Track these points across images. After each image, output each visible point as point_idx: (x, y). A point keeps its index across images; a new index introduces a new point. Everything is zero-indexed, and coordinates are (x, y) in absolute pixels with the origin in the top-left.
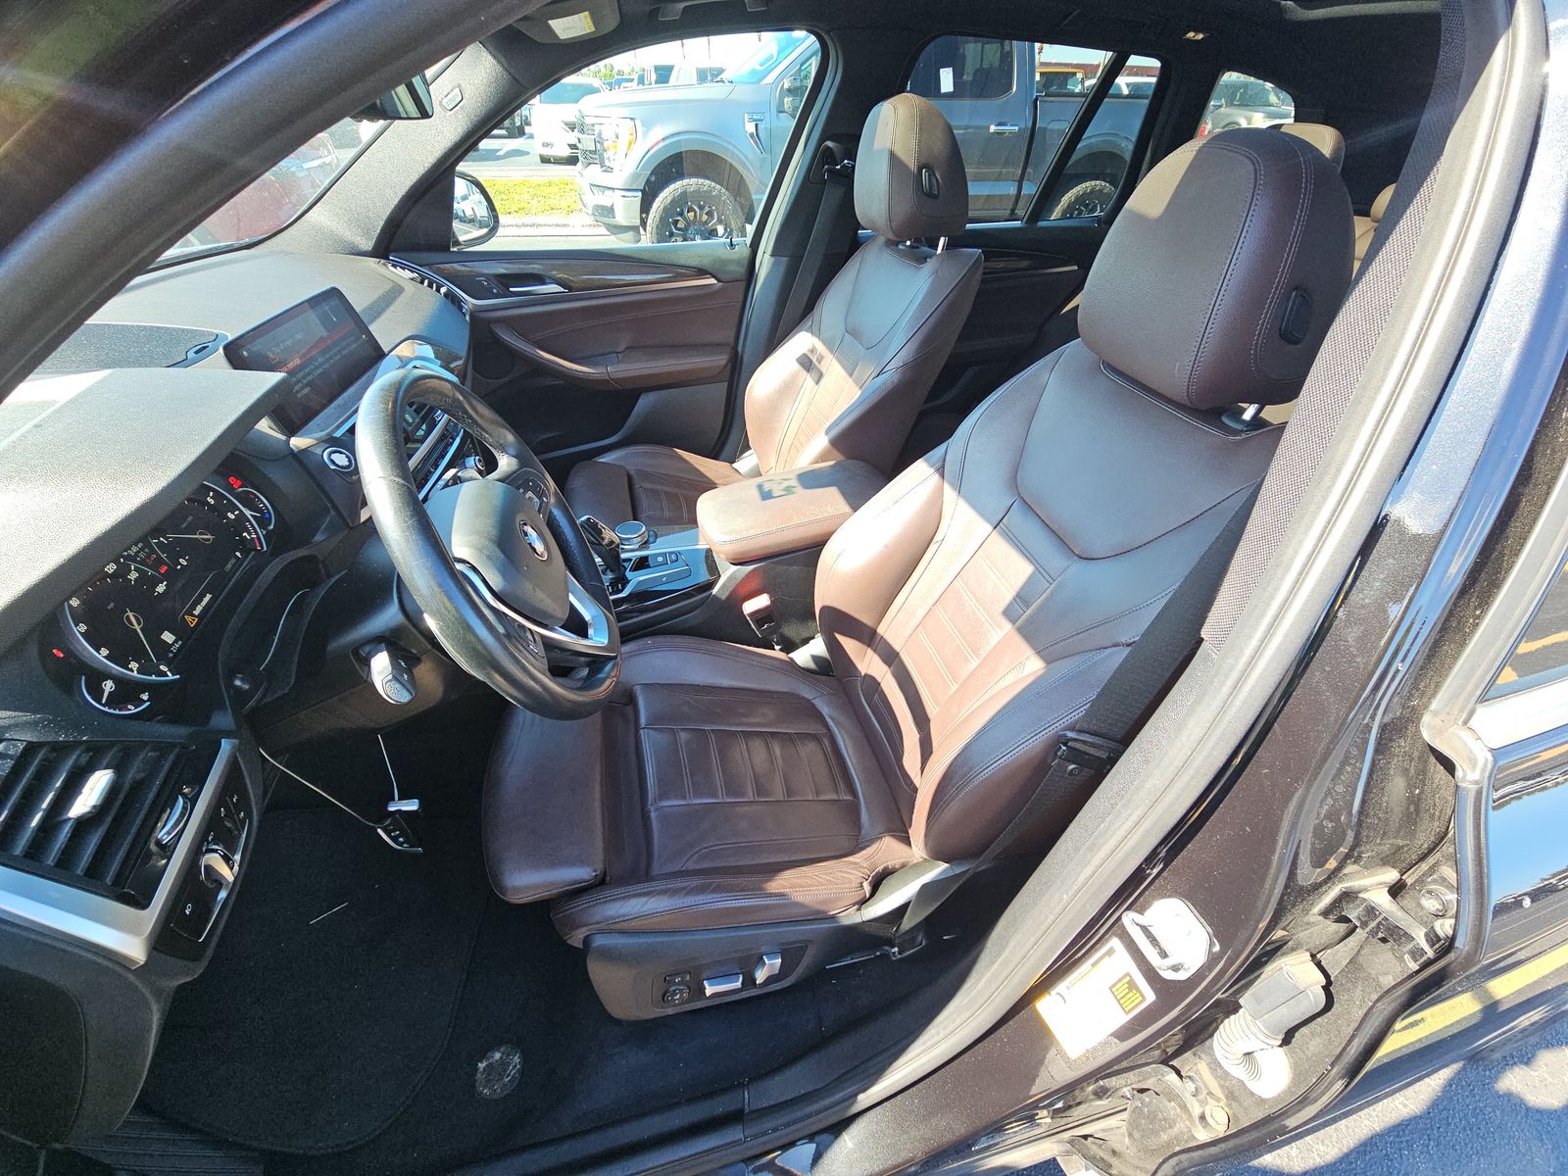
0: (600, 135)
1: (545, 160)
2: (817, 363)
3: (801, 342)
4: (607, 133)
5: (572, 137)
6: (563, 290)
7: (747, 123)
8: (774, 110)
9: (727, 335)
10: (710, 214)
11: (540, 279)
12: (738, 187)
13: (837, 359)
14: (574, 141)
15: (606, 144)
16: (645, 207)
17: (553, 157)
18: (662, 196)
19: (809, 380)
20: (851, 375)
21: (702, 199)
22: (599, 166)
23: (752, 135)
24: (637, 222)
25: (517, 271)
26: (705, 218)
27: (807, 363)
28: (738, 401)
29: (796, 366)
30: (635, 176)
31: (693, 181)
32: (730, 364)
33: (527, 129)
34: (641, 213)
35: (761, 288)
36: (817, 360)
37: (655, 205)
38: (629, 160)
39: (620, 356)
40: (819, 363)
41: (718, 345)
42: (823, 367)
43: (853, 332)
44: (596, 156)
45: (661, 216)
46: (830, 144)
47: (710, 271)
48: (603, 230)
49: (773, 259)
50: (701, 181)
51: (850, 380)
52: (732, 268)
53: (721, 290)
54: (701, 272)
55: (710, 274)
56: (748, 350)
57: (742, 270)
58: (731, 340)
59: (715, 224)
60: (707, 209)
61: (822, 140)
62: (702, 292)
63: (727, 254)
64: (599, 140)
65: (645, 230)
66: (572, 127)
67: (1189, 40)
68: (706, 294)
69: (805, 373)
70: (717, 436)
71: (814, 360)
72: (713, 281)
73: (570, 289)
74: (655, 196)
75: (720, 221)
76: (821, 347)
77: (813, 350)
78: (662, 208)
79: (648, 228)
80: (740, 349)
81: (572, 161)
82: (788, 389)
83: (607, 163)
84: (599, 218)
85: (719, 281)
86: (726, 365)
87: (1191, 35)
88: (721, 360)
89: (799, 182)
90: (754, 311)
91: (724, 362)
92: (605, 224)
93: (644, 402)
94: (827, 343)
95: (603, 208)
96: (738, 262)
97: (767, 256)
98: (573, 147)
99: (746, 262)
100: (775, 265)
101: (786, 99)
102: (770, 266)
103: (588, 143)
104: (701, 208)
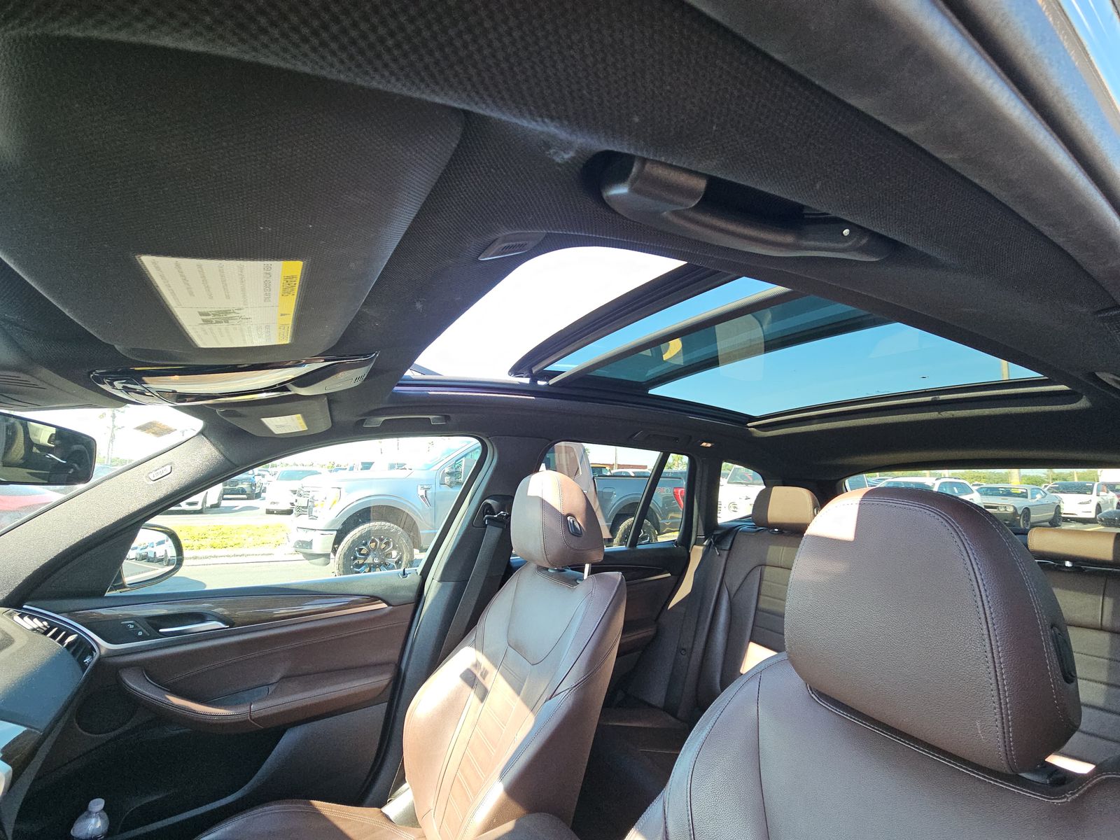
0: (312, 498)
1: (269, 512)
2: (481, 679)
3: (464, 657)
4: (318, 496)
5: (293, 498)
6: (223, 626)
7: (419, 490)
8: (438, 484)
9: (393, 654)
10: (387, 544)
11: (200, 617)
12: (411, 528)
13: (502, 674)
14: (294, 501)
15: (316, 503)
16: (338, 541)
17: (276, 510)
18: (352, 533)
19: (472, 696)
20: (518, 693)
21: (381, 535)
22: (308, 516)
23: (422, 496)
24: (329, 550)
25: (176, 612)
26: (383, 546)
27: (471, 679)
28: (397, 726)
29: (460, 682)
30: (334, 522)
31: (378, 523)
32: (391, 685)
33: (263, 495)
34: (334, 544)
35: (428, 610)
36: (481, 675)
37: (346, 539)
38: (330, 512)
39: (272, 688)
40: (484, 679)
41: (381, 664)
42: (488, 683)
43: (517, 647)
44: (306, 510)
45: (349, 547)
46: (489, 501)
47: (381, 596)
48: (301, 556)
49: (440, 584)
50: (383, 523)
51: (518, 699)
52: (403, 593)
53: (391, 613)
54: (374, 598)
55: (381, 599)
56: (411, 670)
57: (412, 595)
58: (396, 658)
59: (391, 550)
60: (385, 541)
61: (484, 498)
62: (372, 616)
63: (400, 581)
64: (312, 500)
65: (335, 555)
66: (294, 492)
67: (703, 447)
68: (378, 618)
69: (469, 689)
70: (369, 768)
71: (478, 675)
72: (384, 605)
73: (232, 625)
74: (346, 534)
75: (394, 548)
76: (485, 663)
77: (477, 665)
78: (350, 541)
79: (338, 555)
80: (403, 667)
81: (289, 512)
82: (451, 709)
83: (314, 514)
84: (298, 550)
85: (389, 605)
86: (387, 686)
87: (704, 444)
88: (381, 680)
89: (465, 526)
90: (420, 629)
91: (386, 682)
92: (303, 553)
93: (289, 739)
94: (492, 658)
95: (303, 542)
96: (409, 588)
97: (435, 582)
98: (292, 504)
99: (416, 588)
100: (442, 589)
101: (446, 478)
102: (437, 590)
103: (302, 502)
104: (381, 540)
